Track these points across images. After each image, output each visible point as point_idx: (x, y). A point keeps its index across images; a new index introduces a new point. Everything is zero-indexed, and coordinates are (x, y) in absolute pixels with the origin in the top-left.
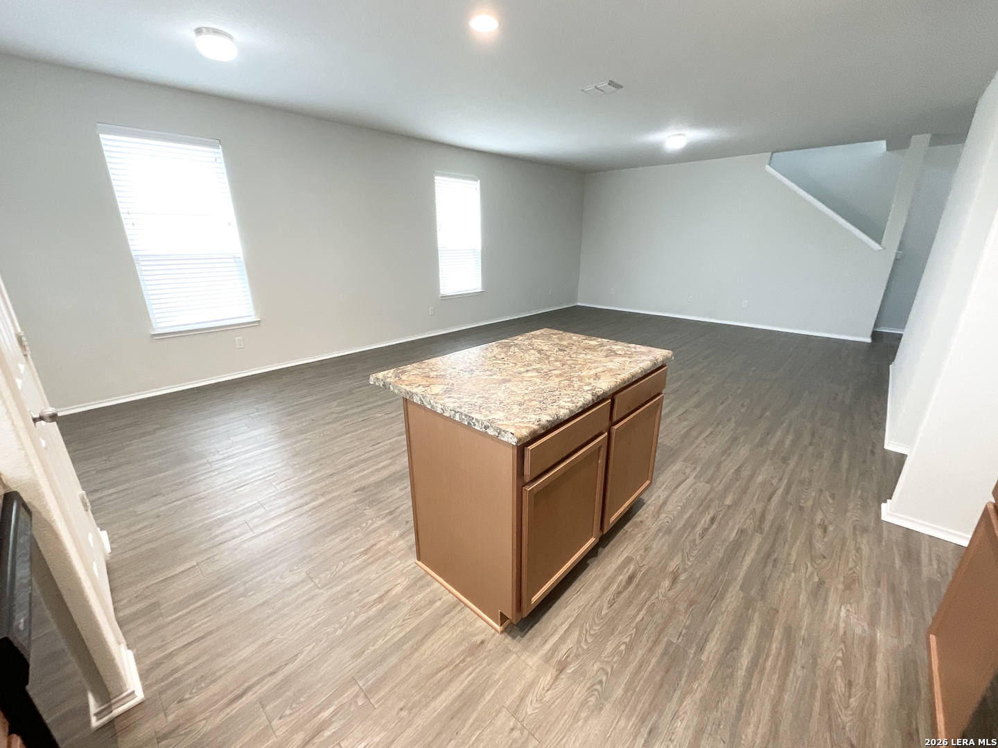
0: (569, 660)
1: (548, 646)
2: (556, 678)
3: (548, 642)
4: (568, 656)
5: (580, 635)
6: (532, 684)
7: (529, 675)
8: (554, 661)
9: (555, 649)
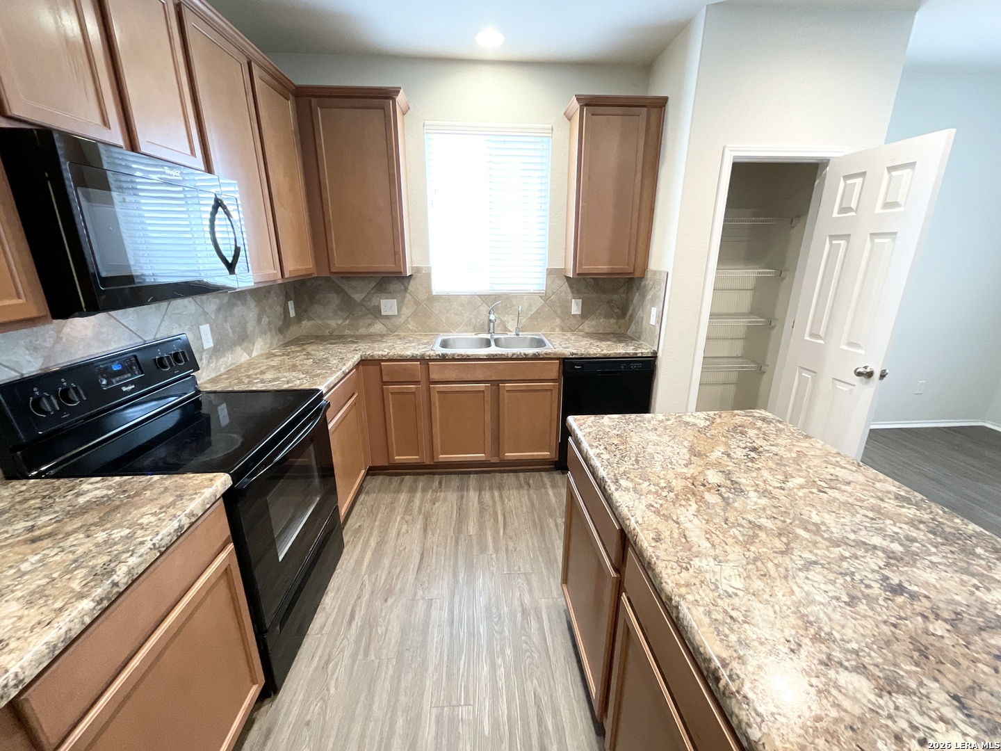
0: (525, 621)
1: (545, 617)
2: (522, 605)
3: (547, 619)
4: (528, 623)
5: (534, 643)
6: (531, 592)
7: (537, 594)
8: (532, 613)
9: (540, 620)
